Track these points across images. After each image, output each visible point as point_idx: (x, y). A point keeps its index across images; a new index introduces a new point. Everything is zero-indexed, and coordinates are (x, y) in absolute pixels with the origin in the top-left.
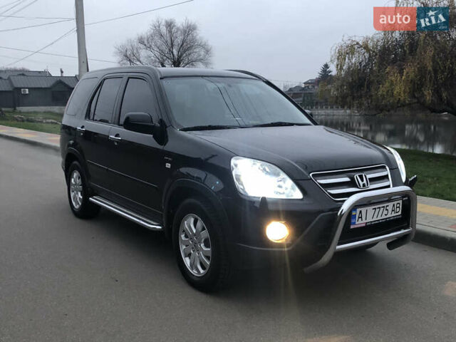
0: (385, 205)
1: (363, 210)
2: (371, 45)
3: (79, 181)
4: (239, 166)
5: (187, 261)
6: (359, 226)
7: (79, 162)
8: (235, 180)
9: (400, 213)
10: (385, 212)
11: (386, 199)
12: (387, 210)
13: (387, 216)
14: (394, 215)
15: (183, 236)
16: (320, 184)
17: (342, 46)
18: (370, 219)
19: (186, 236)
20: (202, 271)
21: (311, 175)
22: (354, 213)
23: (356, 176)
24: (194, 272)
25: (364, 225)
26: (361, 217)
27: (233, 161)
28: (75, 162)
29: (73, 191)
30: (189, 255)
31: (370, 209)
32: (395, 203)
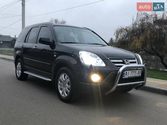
0: (135, 71)
1: (128, 72)
2: (128, 29)
3: (20, 66)
4: (82, 54)
5: (61, 92)
6: (126, 78)
7: (21, 59)
8: (81, 59)
9: (140, 75)
10: (135, 74)
11: (136, 69)
12: (136, 73)
14: (138, 75)
15: (59, 82)
16: (112, 62)
17: (118, 29)
18: (130, 76)
19: (61, 82)
20: (66, 95)
21: (109, 58)
22: (124, 72)
23: (125, 60)
24: (63, 96)
25: (128, 77)
26: (127, 74)
27: (80, 52)
28: (19, 59)
29: (18, 70)
30: (61, 89)
31: (130, 71)
32: (139, 71)
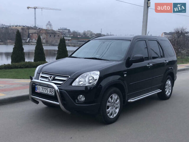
0: (47, 88)
1: (39, 86)
6: (38, 92)
9: (54, 94)
10: (47, 91)
13: (47, 93)
14: (50, 93)
16: (41, 76)
22: (36, 86)
26: (38, 89)
31: (41, 87)
32: (51, 89)
